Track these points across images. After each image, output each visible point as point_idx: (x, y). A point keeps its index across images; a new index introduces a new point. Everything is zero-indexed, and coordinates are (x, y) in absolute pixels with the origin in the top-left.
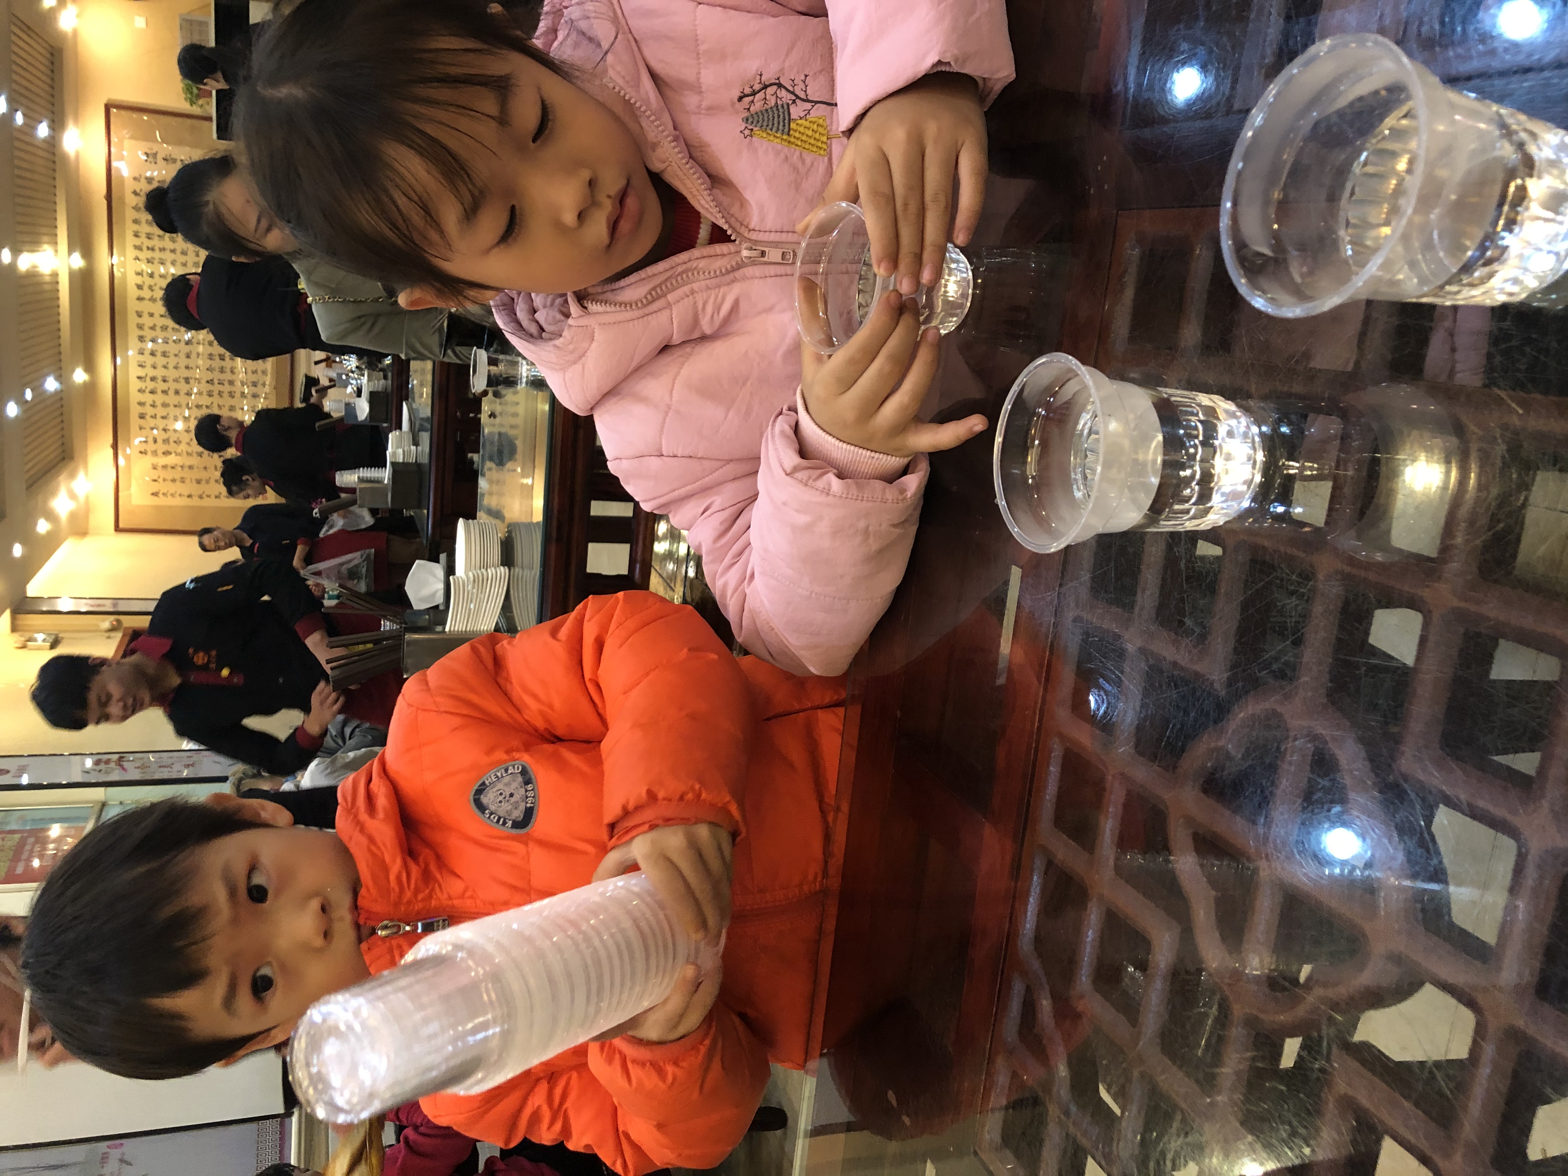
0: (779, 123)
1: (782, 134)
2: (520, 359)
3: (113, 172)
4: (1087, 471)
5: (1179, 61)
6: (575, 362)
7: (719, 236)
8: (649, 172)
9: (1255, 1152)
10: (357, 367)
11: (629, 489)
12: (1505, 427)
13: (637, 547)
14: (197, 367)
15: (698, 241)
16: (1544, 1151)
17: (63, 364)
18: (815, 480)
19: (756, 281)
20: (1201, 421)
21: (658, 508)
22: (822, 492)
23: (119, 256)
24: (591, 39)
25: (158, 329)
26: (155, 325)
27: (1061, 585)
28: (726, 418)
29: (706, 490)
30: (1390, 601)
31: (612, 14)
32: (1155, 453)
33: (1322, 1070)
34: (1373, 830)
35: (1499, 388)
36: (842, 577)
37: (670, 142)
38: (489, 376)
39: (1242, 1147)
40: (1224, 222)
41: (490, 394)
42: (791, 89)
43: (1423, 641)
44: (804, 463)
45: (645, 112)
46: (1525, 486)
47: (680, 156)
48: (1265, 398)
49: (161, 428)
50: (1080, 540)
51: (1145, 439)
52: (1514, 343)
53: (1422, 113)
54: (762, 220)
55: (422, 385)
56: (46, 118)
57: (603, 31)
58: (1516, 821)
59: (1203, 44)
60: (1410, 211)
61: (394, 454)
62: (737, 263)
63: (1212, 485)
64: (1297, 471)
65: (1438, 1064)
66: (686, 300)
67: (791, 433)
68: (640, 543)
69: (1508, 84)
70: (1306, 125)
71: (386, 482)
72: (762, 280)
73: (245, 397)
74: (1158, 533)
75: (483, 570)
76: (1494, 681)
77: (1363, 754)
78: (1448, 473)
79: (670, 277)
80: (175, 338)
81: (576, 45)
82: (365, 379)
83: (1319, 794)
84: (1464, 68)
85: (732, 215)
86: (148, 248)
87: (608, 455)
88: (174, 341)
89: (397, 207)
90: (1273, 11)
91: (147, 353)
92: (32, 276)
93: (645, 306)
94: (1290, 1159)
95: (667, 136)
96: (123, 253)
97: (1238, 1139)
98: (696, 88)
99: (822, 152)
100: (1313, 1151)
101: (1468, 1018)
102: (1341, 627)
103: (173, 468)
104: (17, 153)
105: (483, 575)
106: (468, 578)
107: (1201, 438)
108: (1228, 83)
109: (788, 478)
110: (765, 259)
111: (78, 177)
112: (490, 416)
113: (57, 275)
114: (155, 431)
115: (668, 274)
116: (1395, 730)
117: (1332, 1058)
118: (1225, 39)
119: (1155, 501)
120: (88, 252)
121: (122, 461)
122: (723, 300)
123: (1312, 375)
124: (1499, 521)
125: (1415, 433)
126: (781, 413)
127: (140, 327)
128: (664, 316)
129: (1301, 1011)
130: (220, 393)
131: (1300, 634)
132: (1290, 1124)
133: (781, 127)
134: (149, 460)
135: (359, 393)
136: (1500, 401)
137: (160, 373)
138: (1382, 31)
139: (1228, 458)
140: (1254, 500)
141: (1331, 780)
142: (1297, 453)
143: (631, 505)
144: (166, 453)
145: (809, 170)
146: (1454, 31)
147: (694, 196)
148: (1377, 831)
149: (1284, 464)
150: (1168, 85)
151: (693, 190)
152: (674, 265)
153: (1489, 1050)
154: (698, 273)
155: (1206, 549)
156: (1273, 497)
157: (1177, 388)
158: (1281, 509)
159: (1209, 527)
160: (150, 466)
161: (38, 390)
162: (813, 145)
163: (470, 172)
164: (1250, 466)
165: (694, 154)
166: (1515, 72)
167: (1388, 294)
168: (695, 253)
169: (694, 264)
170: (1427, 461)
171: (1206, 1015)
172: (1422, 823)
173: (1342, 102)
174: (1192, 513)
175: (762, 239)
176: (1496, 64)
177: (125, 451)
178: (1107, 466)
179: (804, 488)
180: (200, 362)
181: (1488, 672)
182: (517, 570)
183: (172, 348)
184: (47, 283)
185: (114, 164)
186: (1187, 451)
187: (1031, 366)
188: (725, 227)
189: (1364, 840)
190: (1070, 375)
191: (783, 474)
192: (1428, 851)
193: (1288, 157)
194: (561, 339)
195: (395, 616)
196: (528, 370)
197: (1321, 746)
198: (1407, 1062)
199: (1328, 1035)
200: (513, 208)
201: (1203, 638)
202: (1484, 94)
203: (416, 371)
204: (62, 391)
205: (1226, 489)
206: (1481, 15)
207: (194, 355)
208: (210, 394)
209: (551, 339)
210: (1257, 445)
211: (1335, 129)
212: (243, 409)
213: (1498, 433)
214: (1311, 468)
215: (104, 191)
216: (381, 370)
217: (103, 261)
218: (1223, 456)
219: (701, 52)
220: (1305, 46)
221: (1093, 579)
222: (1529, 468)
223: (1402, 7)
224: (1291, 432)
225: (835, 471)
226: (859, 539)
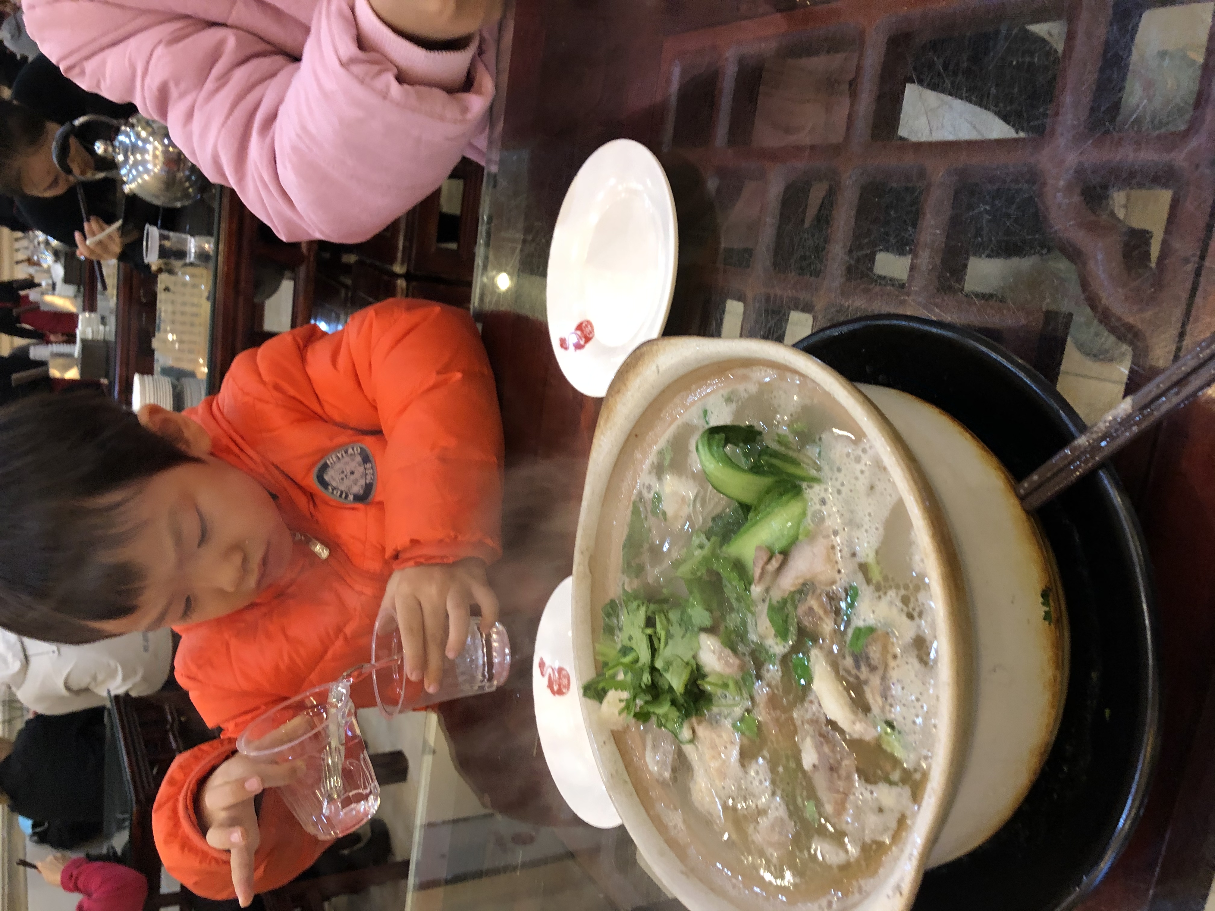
18: (373, 77)
22: (379, 94)
38: (161, 250)
41: (164, 270)
44: (361, 55)
61: (84, 332)
71: (76, 355)
109: (342, 67)
179: (361, 85)
225: (395, 73)
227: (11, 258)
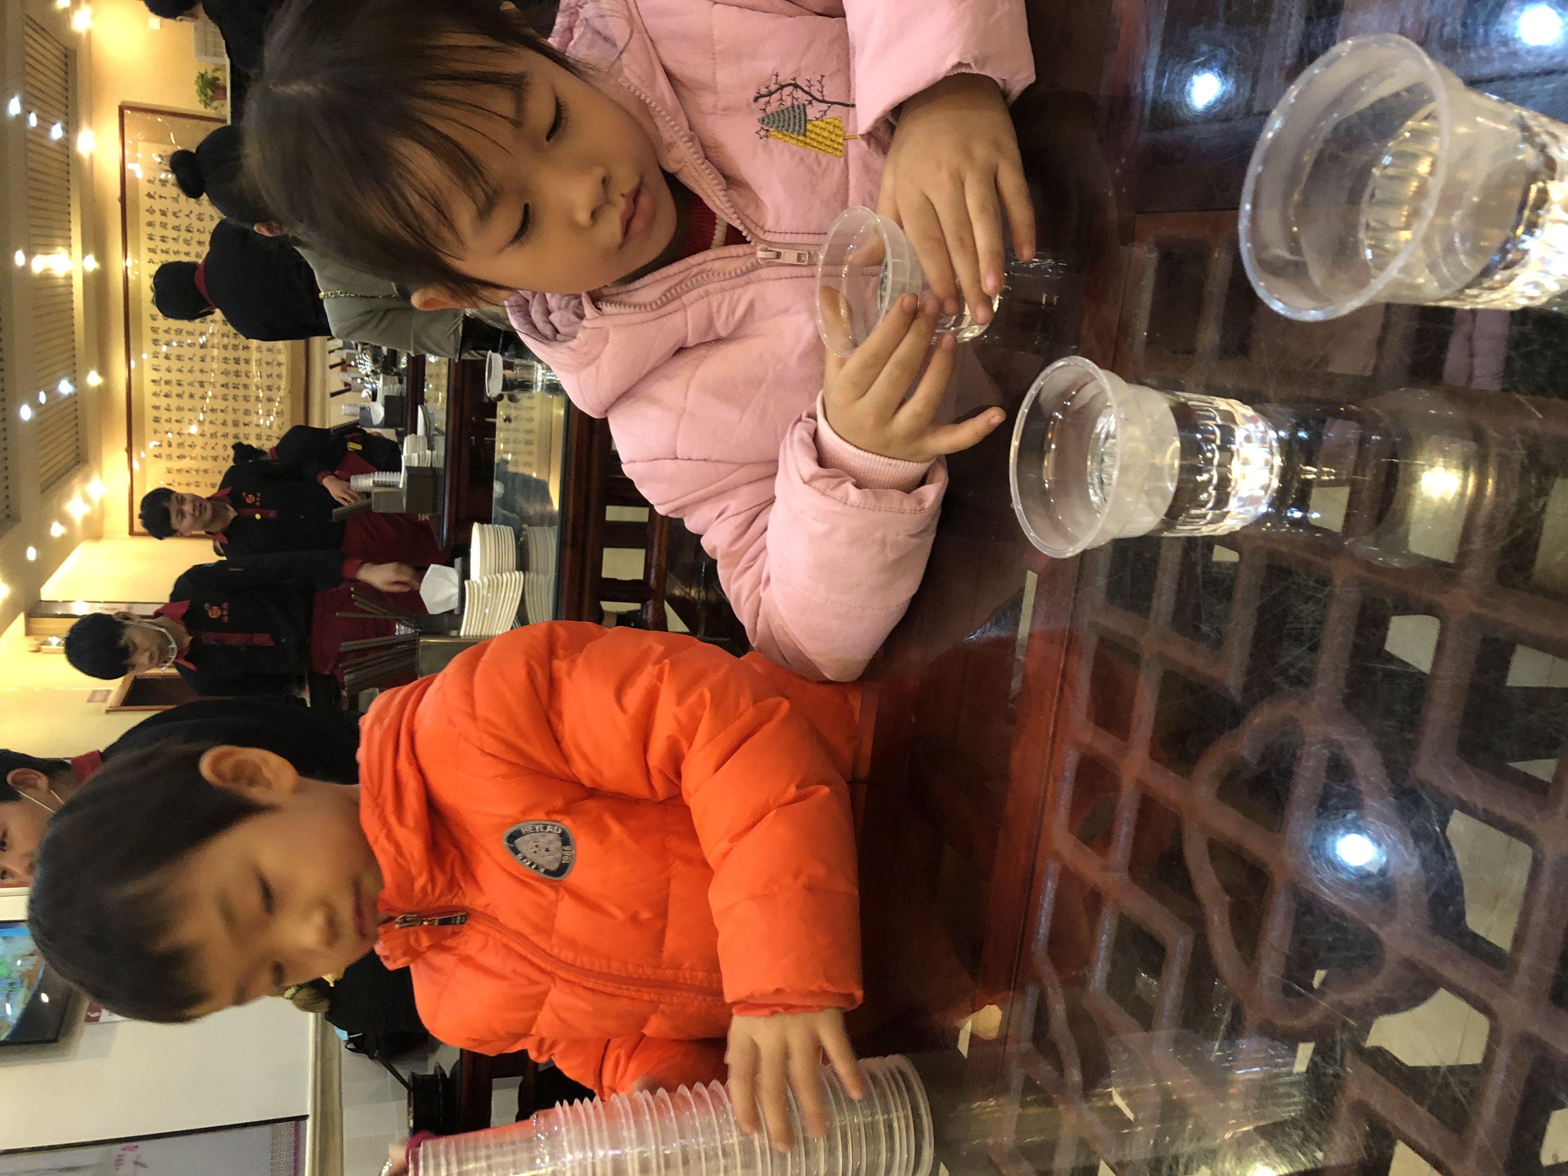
0: (795, 124)
1: (798, 135)
2: (535, 363)
3: (127, 175)
4: (1104, 476)
5: (1198, 64)
6: (589, 364)
7: (734, 237)
8: (664, 172)
9: (1267, 1157)
10: (372, 371)
11: (644, 492)
12: (1523, 432)
13: (652, 550)
14: (213, 371)
15: (714, 242)
16: (1555, 1156)
17: (77, 367)
18: (833, 489)
19: (772, 282)
20: (1218, 426)
21: (672, 512)
22: (840, 501)
23: (133, 259)
24: (606, 39)
25: (172, 332)
26: (170, 328)
27: (1076, 591)
28: (741, 419)
29: (721, 493)
30: (1406, 608)
31: (627, 14)
32: (1172, 458)
33: (1336, 1076)
34: (1389, 836)
35: (1519, 393)
36: (858, 585)
37: (686, 142)
38: (504, 380)
39: (1255, 1151)
40: (1243, 224)
41: (506, 399)
42: (807, 89)
43: (1440, 646)
44: (822, 471)
45: (660, 112)
46: (1543, 491)
47: (695, 156)
48: (1283, 402)
49: (176, 432)
50: (1096, 545)
51: (1162, 444)
52: (1535, 347)
53: (1445, 116)
54: (778, 220)
55: (437, 389)
56: (59, 118)
57: (618, 29)
58: (1531, 827)
59: (1223, 46)
60: (1431, 213)
61: (409, 459)
62: (752, 264)
63: (1229, 490)
64: (1313, 476)
65: (1451, 1069)
66: (701, 301)
67: (809, 440)
68: (656, 549)
69: (1531, 86)
70: (1326, 127)
71: (401, 486)
72: (776, 282)
73: (260, 401)
74: (1174, 538)
75: (498, 575)
76: (1511, 688)
77: (1379, 759)
78: (1465, 479)
79: (685, 278)
80: (189, 341)
81: (591, 45)
82: (380, 384)
83: (1335, 800)
84: (1486, 70)
85: (748, 217)
86: (162, 251)
87: (623, 457)
88: (189, 345)
89: (409, 205)
90: (1294, 11)
91: (161, 356)
92: (46, 278)
93: (659, 307)
94: (1304, 1164)
95: (683, 136)
96: (137, 255)
97: (1251, 1144)
98: (711, 88)
99: (838, 153)
100: (1326, 1156)
101: (1482, 1023)
102: (1359, 632)
103: (187, 472)
104: (30, 155)
105: (497, 578)
106: (483, 583)
107: (1218, 442)
108: (1248, 85)
109: (806, 487)
110: (780, 261)
111: (93, 180)
112: (505, 420)
113: (71, 278)
114: (170, 435)
115: (682, 276)
116: (1410, 736)
117: (1346, 1063)
118: (1246, 40)
119: (1171, 507)
120: (102, 255)
121: (136, 465)
122: (739, 300)
123: (1330, 380)
124: (1518, 527)
125: (1434, 438)
126: (800, 420)
127: (154, 330)
128: (678, 318)
129: (1315, 1016)
130: (235, 398)
131: (1316, 640)
132: (1303, 1129)
133: (797, 128)
134: (163, 464)
135: (374, 397)
136: (1518, 404)
137: (174, 376)
138: (1402, 32)
139: (1245, 462)
140: (1270, 505)
141: (1347, 786)
142: (1314, 459)
143: (646, 510)
144: (181, 457)
145: (824, 172)
146: (1475, 33)
147: (709, 197)
148: (1392, 836)
149: (1301, 469)
150: (1187, 87)
151: (709, 191)
152: (688, 266)
153: (1503, 1056)
154: (713, 274)
155: (1223, 555)
156: (1290, 502)
157: (1195, 393)
158: (1298, 514)
159: (1226, 533)
160: (166, 470)
161: (52, 393)
162: (829, 146)
163: (481, 168)
164: (1267, 471)
165: (709, 154)
166: (1538, 75)
167: (1407, 297)
168: (710, 254)
169: (709, 266)
170: (1445, 467)
171: (1219, 1020)
172: (1438, 829)
173: (1363, 104)
174: (1209, 517)
175: (778, 241)
176: (1519, 67)
177: (139, 454)
178: (1124, 470)
179: (823, 497)
180: (215, 366)
181: (1504, 677)
182: (532, 575)
183: (186, 352)
184: (61, 286)
185: (129, 166)
186: (1204, 454)
187: (1048, 370)
188: (741, 228)
189: (1379, 845)
190: (1088, 379)
191: (800, 481)
192: (1443, 855)
193: (1308, 158)
194: (575, 341)
195: (410, 621)
196: (543, 374)
197: (1337, 752)
198: (1420, 1067)
199: (1342, 1039)
200: (526, 207)
201: (1219, 643)
202: (1506, 97)
203: (431, 376)
204: (76, 395)
205: (1244, 494)
206: (1503, 17)
207: (208, 359)
208: (225, 398)
209: (565, 341)
210: (1275, 450)
211: (1355, 132)
212: (258, 413)
213: (1517, 438)
214: (1328, 473)
215: (118, 193)
216: (397, 374)
217: (118, 264)
218: (1241, 461)
219: (716, 52)
220: (1326, 48)
221: (1109, 584)
222: (1548, 473)
223: (1424, 9)
224: (1309, 436)
225: (854, 480)
226: (876, 548)
227: (324, 359)
